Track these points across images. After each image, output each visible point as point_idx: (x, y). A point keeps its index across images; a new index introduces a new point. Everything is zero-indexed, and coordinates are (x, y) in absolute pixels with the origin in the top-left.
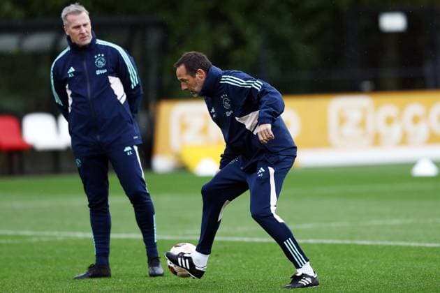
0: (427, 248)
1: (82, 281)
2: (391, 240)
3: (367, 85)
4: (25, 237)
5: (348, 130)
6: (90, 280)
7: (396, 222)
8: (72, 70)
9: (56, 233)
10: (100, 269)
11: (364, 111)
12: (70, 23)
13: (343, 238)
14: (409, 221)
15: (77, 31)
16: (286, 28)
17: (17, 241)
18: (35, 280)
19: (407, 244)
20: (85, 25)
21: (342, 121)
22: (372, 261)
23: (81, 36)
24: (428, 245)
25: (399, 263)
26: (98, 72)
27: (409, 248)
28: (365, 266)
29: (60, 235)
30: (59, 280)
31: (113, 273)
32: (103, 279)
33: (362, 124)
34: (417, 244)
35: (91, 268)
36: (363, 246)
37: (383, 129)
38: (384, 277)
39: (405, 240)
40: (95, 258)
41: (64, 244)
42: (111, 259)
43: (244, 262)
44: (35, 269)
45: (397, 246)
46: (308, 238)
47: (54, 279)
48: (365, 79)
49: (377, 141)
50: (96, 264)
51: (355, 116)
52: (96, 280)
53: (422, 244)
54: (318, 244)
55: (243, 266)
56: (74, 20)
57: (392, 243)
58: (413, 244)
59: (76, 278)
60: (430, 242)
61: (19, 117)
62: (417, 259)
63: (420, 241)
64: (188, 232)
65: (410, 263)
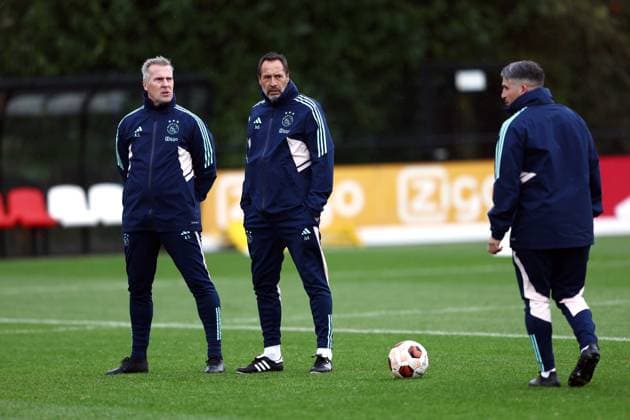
0: (509, 338)
1: (115, 376)
2: (469, 330)
3: (441, 153)
4: (52, 326)
5: (419, 204)
6: (123, 375)
7: (474, 309)
8: (140, 129)
9: (86, 322)
10: (136, 363)
11: (438, 182)
12: (152, 74)
13: (413, 328)
14: (489, 308)
15: (158, 84)
16: (348, 88)
17: (40, 331)
18: (61, 375)
19: (486, 334)
20: (168, 79)
21: (413, 193)
22: (446, 354)
23: (163, 90)
24: (510, 336)
25: (478, 356)
26: (167, 139)
27: (489, 339)
28: (437, 360)
29: (91, 325)
30: (88, 376)
31: (150, 368)
32: (139, 375)
33: (436, 197)
34: (498, 335)
35: (126, 361)
36: (438, 336)
37: (459, 202)
38: (460, 372)
39: (484, 330)
40: (131, 350)
41: (95, 334)
42: (150, 352)
43: (300, 354)
44: (62, 363)
45: (475, 337)
46: (373, 328)
47: (83, 375)
48: (440, 147)
49: (452, 216)
50: (132, 356)
51: (427, 187)
52: (130, 376)
53: (504, 335)
54: (385, 335)
55: (300, 360)
56: (157, 71)
57: (469, 334)
58: (493, 335)
59: (108, 374)
60: (513, 333)
61: (43, 190)
62: (498, 352)
63: (501, 331)
64: (236, 320)
65: (490, 357)
